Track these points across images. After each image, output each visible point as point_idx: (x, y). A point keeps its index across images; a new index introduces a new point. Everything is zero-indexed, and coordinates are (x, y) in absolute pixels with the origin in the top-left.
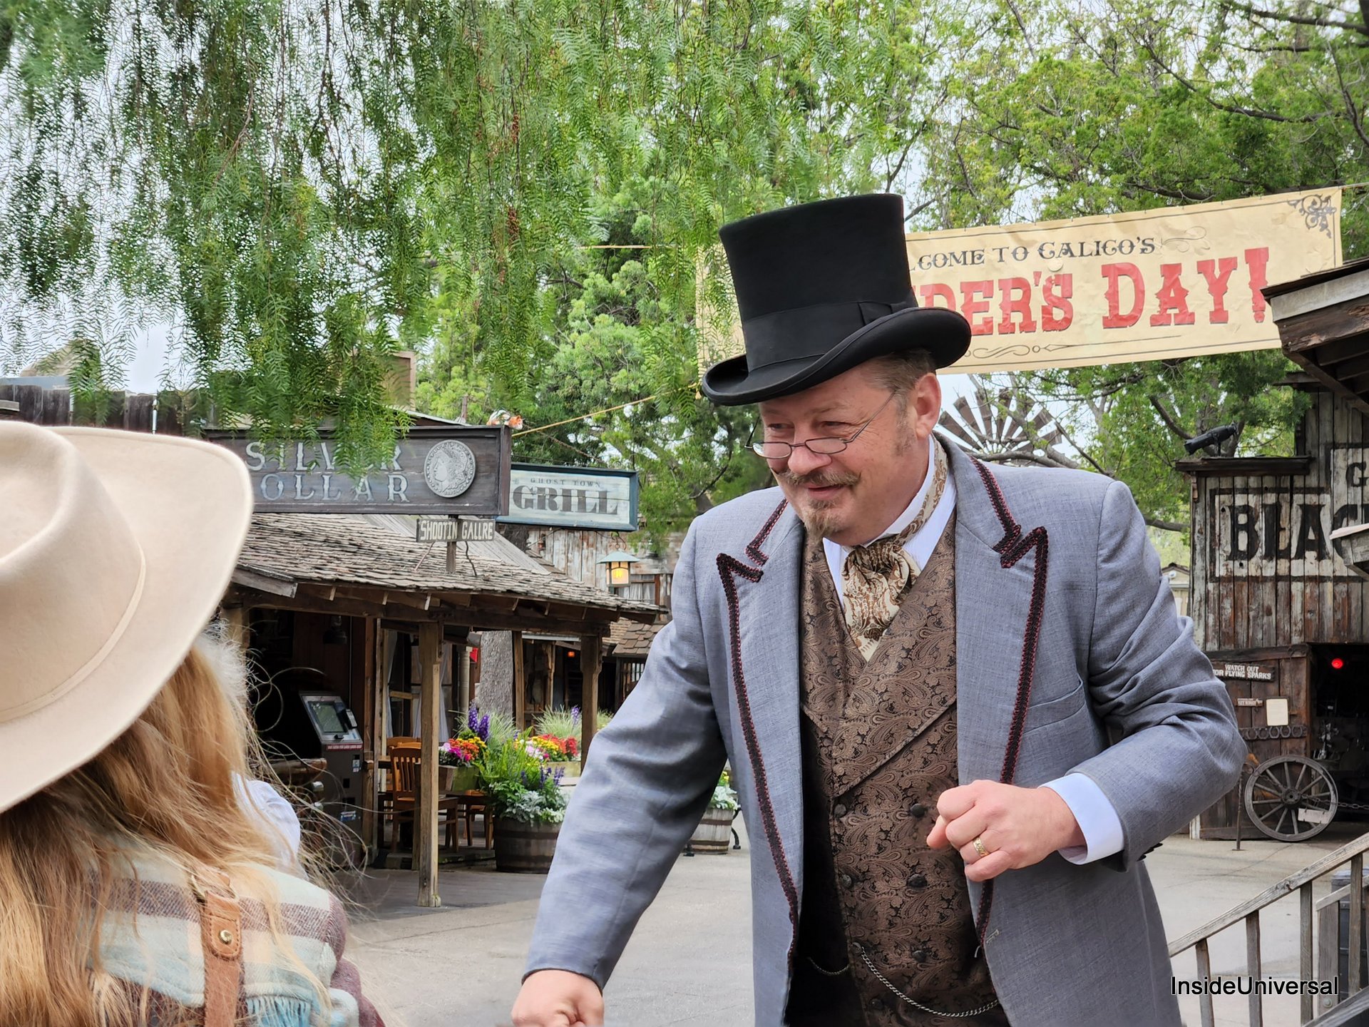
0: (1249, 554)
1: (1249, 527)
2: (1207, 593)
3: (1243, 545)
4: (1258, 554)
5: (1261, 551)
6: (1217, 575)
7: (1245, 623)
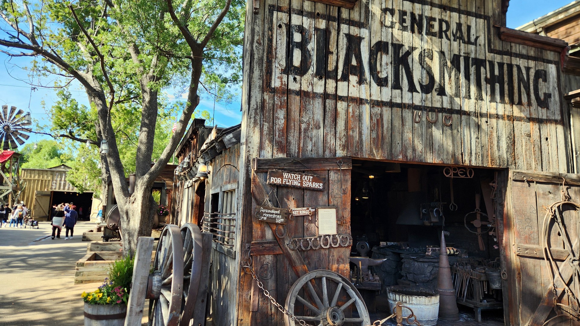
0: (302, 70)
1: (302, 46)
2: (263, 101)
3: (297, 61)
4: (310, 72)
5: (313, 70)
6: (273, 86)
7: (296, 134)
